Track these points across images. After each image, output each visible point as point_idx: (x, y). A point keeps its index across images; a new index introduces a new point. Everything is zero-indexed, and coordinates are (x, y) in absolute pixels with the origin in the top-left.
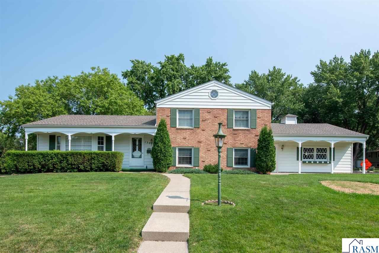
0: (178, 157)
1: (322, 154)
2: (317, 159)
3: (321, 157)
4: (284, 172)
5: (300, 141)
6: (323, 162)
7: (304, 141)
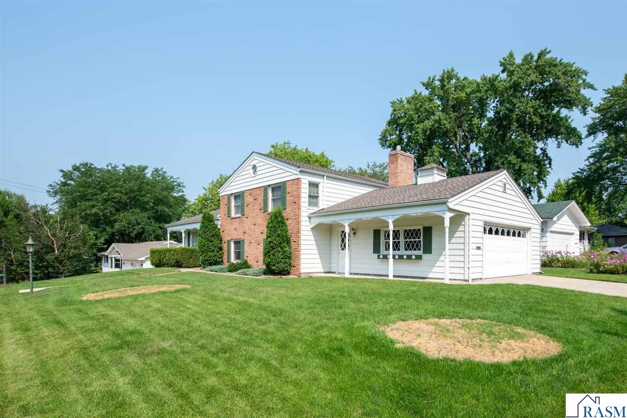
0: (234, 251)
1: (414, 241)
2: (406, 250)
3: (413, 246)
4: (357, 274)
5: (346, 221)
6: (414, 257)
7: (352, 221)
